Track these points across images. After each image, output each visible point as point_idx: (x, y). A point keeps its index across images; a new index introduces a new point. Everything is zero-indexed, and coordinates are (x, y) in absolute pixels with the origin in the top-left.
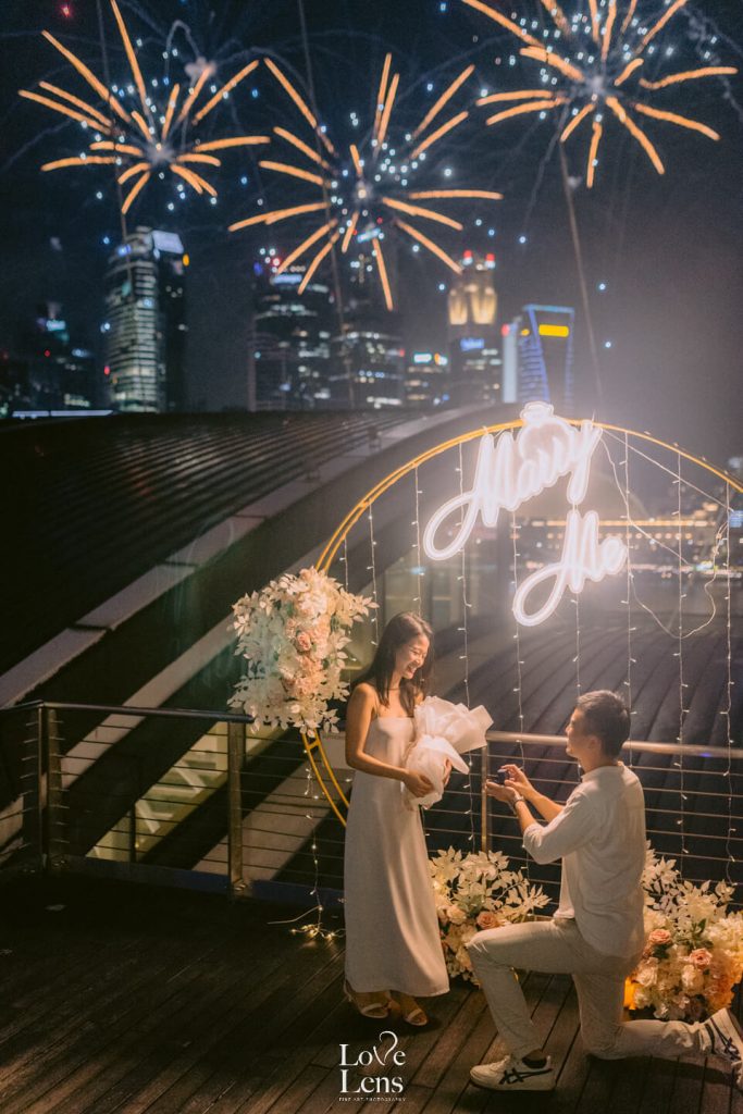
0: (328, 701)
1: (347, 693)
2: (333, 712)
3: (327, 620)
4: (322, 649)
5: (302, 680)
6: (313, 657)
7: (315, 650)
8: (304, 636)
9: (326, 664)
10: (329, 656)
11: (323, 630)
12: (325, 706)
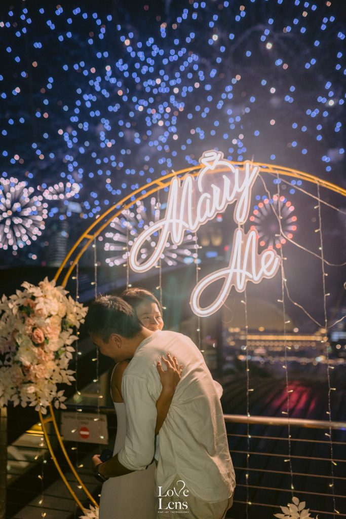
0: (57, 384)
1: (72, 379)
2: (61, 393)
3: (57, 321)
4: (53, 343)
5: (36, 367)
6: (46, 349)
7: (48, 343)
8: (39, 332)
9: (57, 355)
10: (60, 349)
11: (55, 328)
12: (55, 388)
